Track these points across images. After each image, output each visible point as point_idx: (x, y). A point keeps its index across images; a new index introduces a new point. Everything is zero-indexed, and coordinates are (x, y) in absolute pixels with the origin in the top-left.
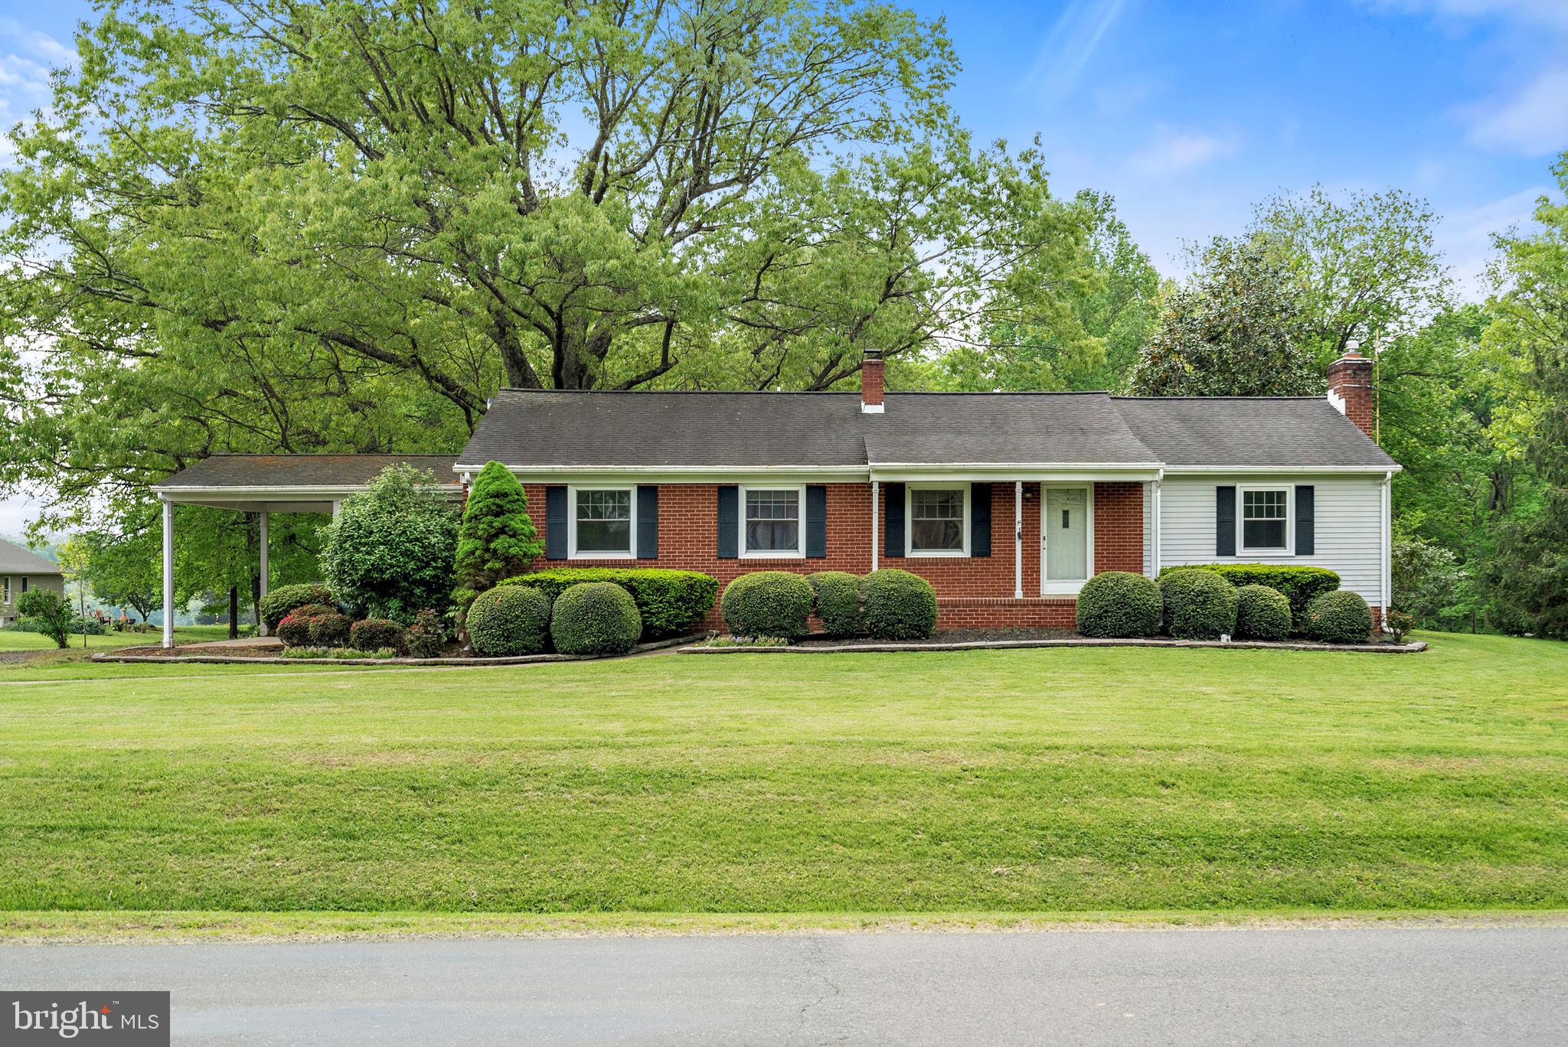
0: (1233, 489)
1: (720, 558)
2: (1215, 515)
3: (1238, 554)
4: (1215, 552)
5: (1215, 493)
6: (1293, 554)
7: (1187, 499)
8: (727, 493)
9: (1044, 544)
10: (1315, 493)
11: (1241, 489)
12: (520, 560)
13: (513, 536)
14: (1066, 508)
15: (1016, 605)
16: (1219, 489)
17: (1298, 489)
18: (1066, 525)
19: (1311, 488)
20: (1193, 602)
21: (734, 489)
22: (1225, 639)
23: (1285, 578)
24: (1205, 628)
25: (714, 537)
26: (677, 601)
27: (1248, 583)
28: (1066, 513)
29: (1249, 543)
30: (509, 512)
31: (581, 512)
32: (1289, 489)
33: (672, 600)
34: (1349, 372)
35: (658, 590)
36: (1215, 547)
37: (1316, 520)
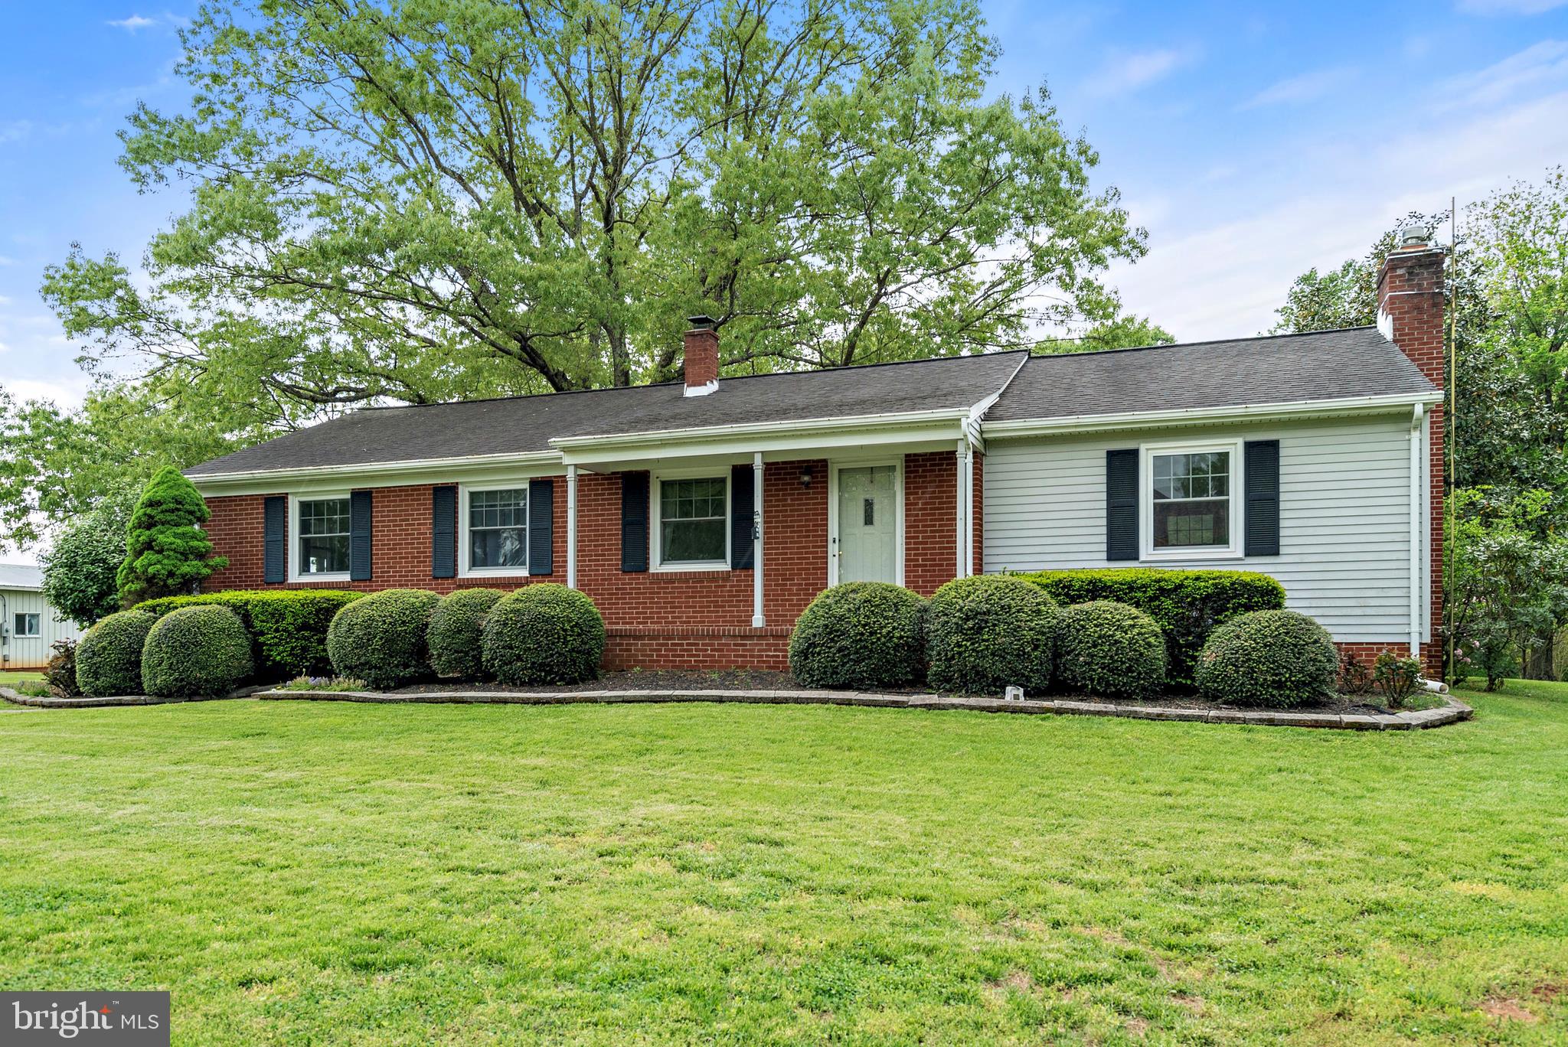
0: (1134, 454)
1: (436, 578)
2: (1104, 496)
3: (1142, 557)
4: (1104, 556)
5: (1104, 462)
6: (1240, 554)
7: (1060, 473)
8: (444, 495)
9: (833, 549)
10: (1282, 452)
11: (1148, 454)
12: (165, 581)
13: (160, 552)
14: (868, 497)
15: (751, 637)
16: (1111, 454)
17: (1249, 446)
18: (869, 520)
19: (1274, 445)
20: (959, 629)
21: (451, 490)
22: (1013, 694)
23: (1161, 589)
24: (981, 674)
25: (429, 551)
26: (299, 629)
27: (1093, 599)
28: (869, 505)
29: (1162, 539)
30: (163, 524)
31: (305, 527)
32: (1235, 448)
33: (291, 628)
34: (1399, 272)
35: (273, 615)
36: (1104, 547)
37: (1282, 497)
